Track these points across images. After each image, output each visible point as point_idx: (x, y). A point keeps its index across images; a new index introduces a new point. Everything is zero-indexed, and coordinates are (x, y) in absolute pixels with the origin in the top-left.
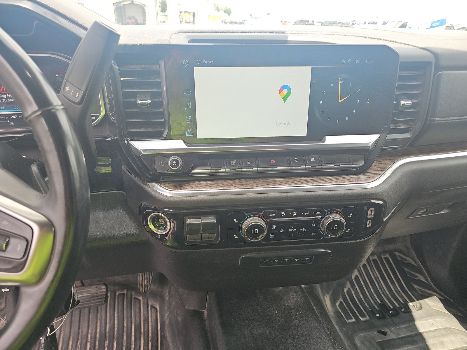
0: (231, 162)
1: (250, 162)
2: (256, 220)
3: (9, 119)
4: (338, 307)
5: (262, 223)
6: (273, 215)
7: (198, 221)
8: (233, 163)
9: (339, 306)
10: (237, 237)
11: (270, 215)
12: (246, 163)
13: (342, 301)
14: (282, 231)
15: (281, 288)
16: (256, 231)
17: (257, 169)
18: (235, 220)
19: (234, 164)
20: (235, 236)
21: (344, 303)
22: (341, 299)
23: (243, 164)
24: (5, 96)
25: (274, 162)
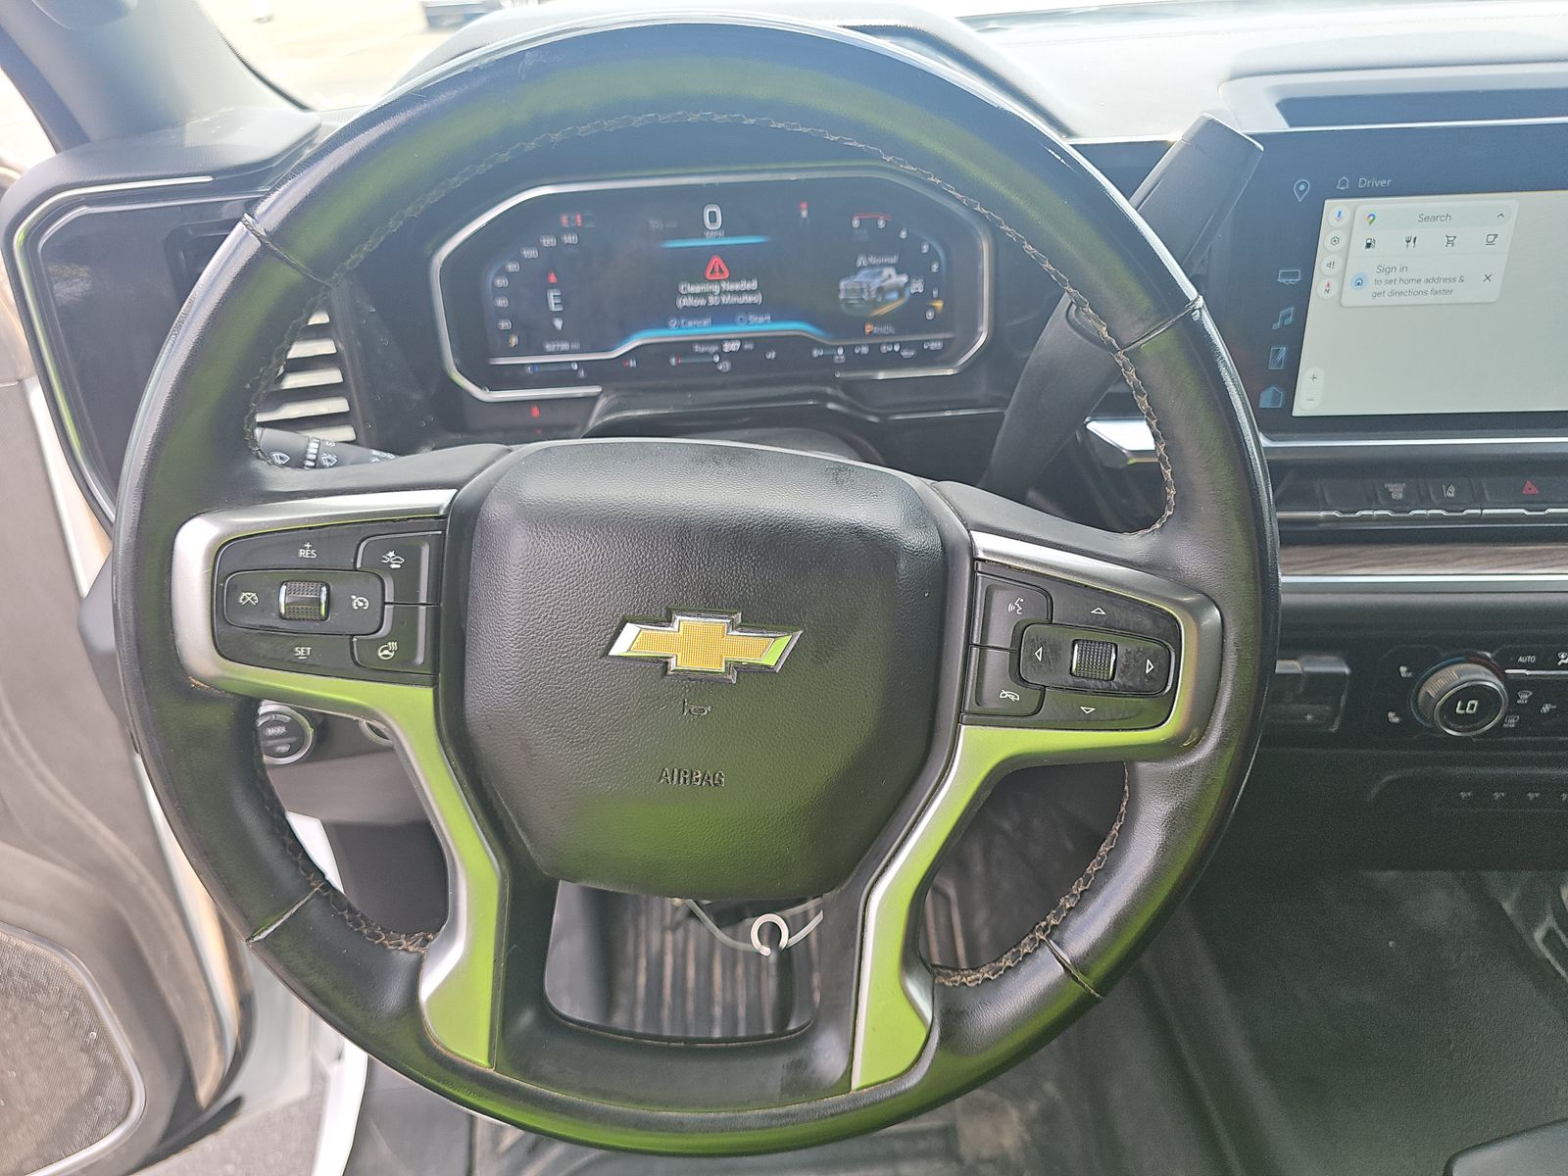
0: (1391, 487)
1: (1452, 489)
2: (1479, 672)
3: (721, 353)
4: (1541, 945)
5: (1493, 682)
6: (1531, 659)
7: (1289, 667)
8: (1397, 491)
9: (1545, 941)
10: (1396, 720)
11: (1521, 659)
12: (1440, 494)
13: (1554, 925)
14: (1546, 708)
15: (1391, 873)
16: (1473, 705)
17: (1479, 511)
18: (1403, 669)
19: (1401, 496)
20: (1391, 715)
21: (1560, 933)
22: (1550, 921)
23: (1433, 497)
24: (716, 288)
25: (1535, 490)
